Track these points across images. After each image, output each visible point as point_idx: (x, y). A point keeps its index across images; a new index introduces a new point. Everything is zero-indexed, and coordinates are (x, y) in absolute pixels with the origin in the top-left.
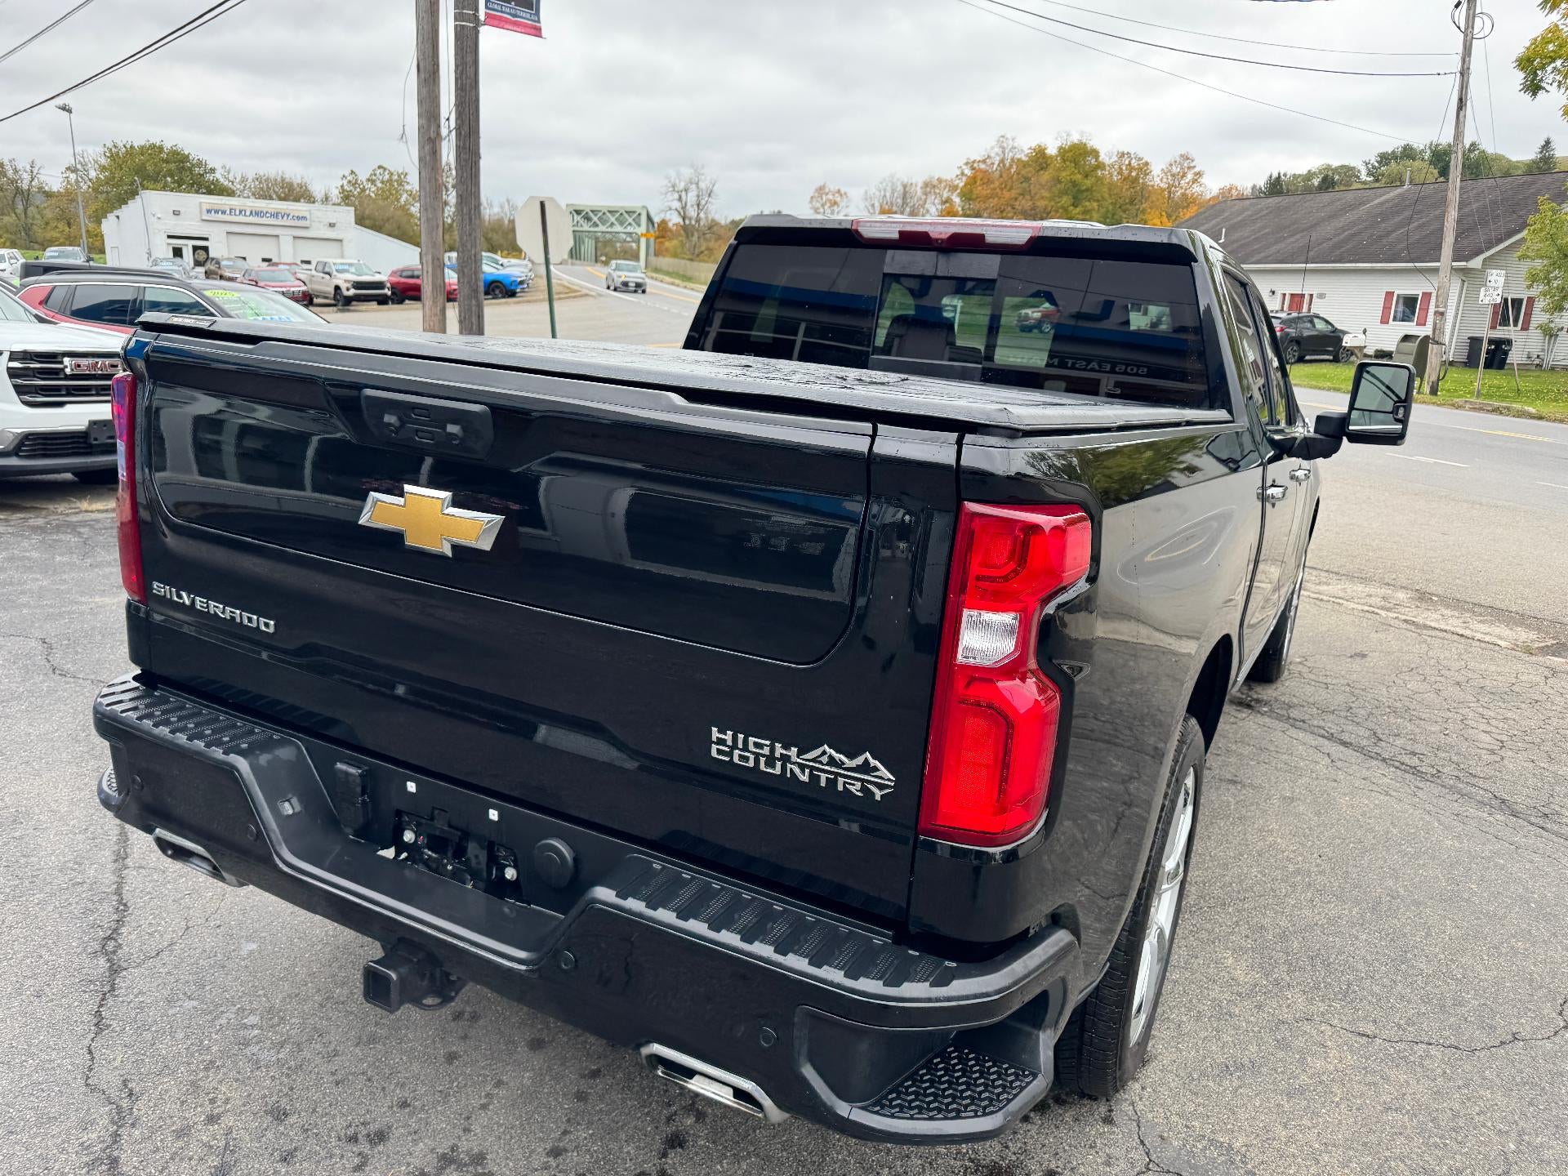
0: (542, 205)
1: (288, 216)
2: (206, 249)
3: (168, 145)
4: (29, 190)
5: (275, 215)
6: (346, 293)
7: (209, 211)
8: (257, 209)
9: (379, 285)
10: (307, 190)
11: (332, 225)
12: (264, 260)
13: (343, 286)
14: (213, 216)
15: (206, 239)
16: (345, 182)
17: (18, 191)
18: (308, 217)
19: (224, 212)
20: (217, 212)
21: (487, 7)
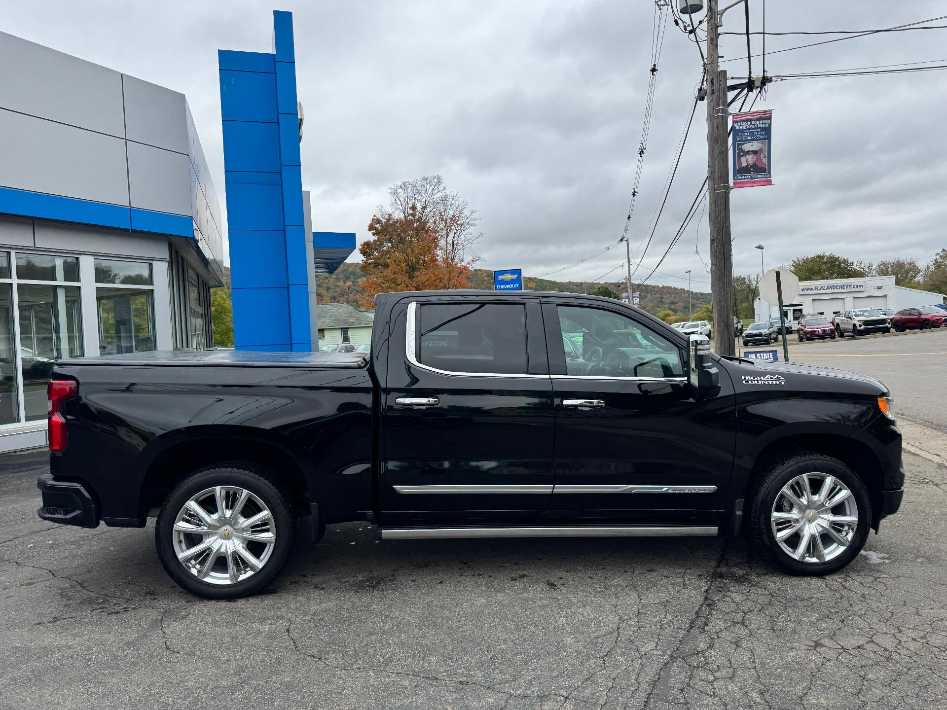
0: (778, 274)
1: (850, 286)
2: (801, 310)
3: (827, 254)
4: (755, 289)
5: (842, 287)
6: (859, 328)
7: (803, 290)
8: (831, 285)
9: (883, 321)
10: (914, 266)
11: (879, 288)
12: (834, 313)
13: (858, 324)
14: (806, 292)
15: (801, 305)
16: (938, 257)
17: (751, 290)
18: (864, 285)
19: (811, 289)
20: (807, 290)
21: (734, 179)
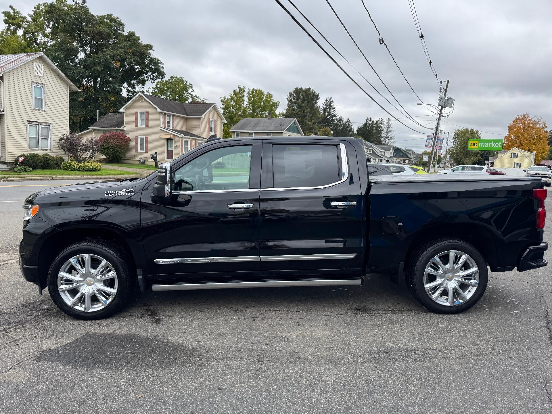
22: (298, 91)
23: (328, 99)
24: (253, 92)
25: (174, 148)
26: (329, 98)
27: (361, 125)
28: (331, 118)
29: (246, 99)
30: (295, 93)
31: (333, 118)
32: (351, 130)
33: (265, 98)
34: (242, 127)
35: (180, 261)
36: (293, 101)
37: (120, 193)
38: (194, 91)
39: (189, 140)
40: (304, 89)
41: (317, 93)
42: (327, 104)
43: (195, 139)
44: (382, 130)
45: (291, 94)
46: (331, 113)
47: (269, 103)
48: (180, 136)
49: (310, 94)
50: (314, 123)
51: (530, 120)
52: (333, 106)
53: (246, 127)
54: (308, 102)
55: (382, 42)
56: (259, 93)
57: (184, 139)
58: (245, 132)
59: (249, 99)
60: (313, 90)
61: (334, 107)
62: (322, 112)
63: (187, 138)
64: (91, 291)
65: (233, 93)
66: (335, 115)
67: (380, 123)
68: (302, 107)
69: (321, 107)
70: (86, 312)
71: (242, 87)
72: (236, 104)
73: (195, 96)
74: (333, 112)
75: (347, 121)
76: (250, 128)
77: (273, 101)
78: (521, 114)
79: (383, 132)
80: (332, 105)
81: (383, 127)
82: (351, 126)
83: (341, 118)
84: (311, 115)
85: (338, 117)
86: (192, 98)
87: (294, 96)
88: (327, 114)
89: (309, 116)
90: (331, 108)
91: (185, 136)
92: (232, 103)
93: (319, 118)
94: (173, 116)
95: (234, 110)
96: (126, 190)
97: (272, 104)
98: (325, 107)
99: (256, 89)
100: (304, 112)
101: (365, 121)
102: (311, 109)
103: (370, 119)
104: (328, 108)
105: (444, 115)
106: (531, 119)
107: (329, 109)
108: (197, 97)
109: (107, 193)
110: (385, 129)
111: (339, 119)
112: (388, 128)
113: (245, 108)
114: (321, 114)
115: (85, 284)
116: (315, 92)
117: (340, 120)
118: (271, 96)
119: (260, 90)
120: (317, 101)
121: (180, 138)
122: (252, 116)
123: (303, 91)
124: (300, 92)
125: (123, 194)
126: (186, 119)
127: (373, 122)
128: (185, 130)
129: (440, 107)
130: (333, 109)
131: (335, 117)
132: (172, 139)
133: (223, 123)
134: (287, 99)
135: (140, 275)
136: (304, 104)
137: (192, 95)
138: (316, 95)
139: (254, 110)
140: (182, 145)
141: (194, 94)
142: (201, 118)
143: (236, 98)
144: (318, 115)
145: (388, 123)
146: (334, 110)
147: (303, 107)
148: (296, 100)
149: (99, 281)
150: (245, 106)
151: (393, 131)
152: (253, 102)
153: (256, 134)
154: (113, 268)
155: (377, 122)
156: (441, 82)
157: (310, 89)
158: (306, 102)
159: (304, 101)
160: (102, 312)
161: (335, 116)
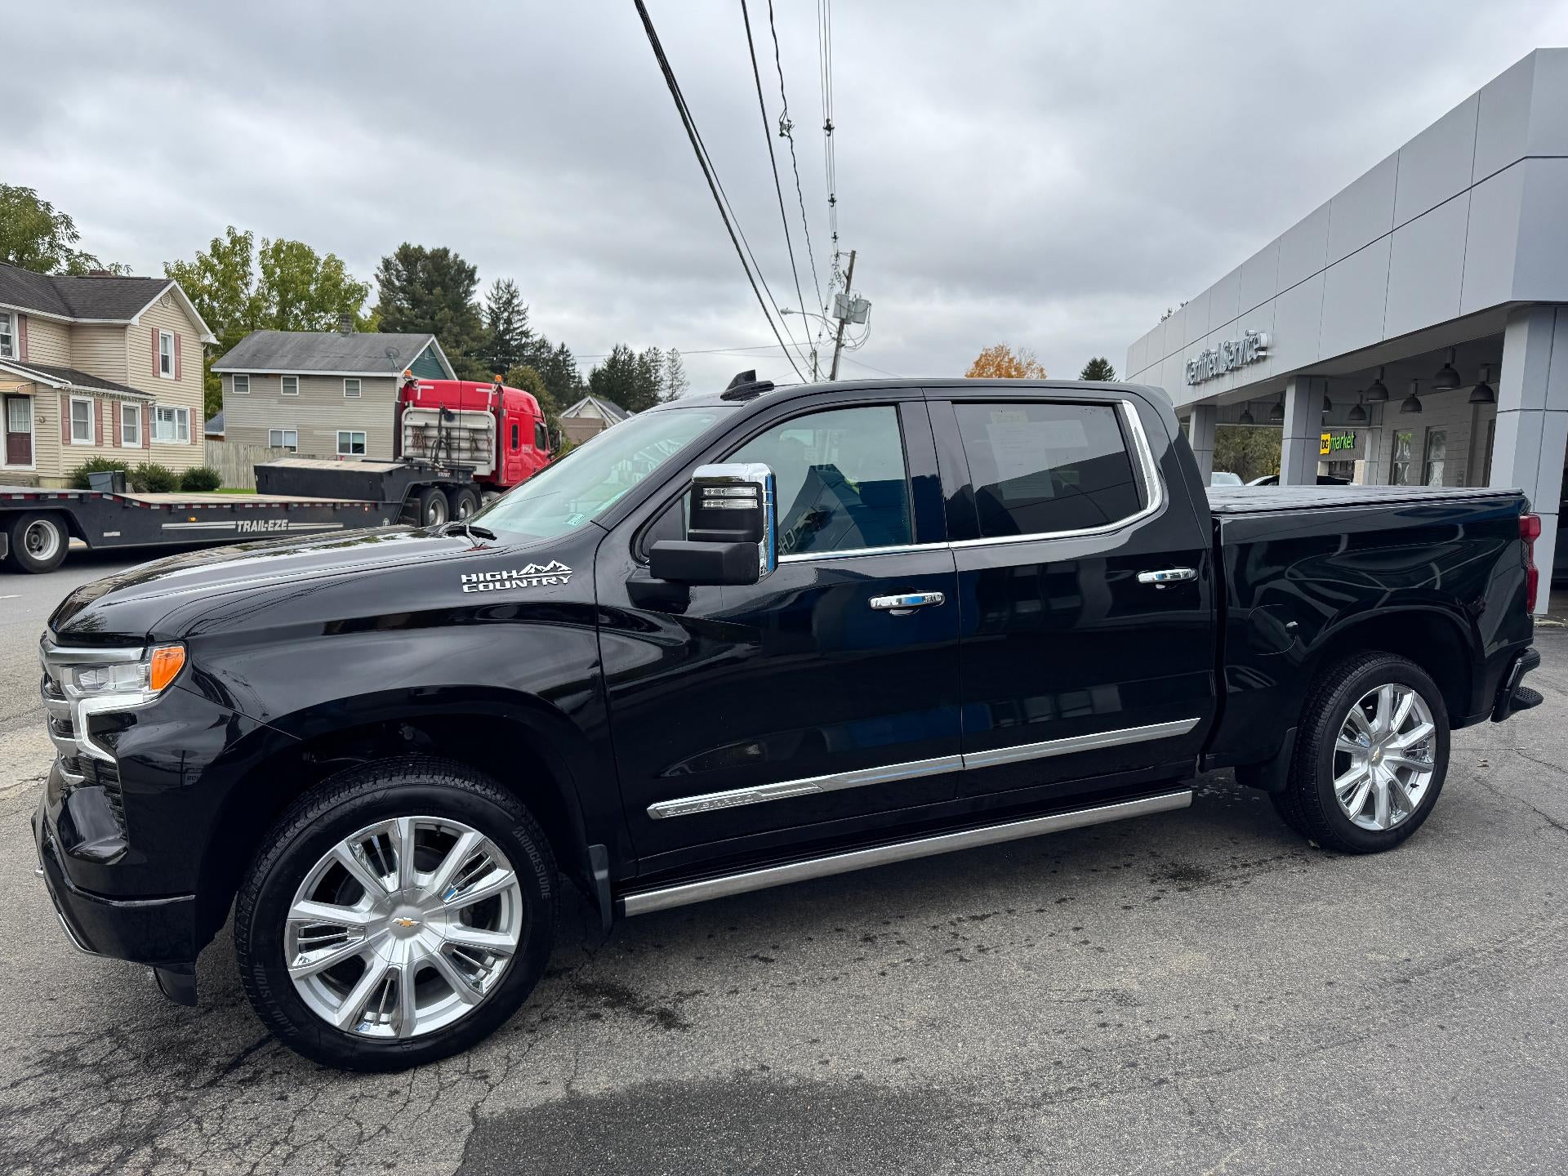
22: (409, 256)
23: (502, 285)
24: (277, 250)
25: (33, 427)
26: (506, 281)
27: (601, 365)
28: (516, 340)
29: (256, 271)
30: (400, 261)
31: (521, 339)
32: (574, 377)
33: (320, 269)
34: (255, 358)
35: (731, 800)
36: (397, 283)
37: (521, 579)
38: (77, 237)
39: (92, 399)
40: (428, 250)
41: (470, 263)
42: (500, 298)
43: (113, 396)
44: (658, 379)
45: (387, 264)
46: (515, 326)
47: (336, 285)
48: (56, 385)
49: (449, 266)
50: (467, 354)
51: (1011, 360)
52: (518, 305)
53: (269, 357)
54: (445, 288)
55: (784, 132)
56: (301, 254)
57: (72, 397)
58: (266, 375)
59: (268, 272)
60: (456, 256)
61: (522, 308)
62: (488, 321)
63: (85, 393)
64: (419, 956)
65: (208, 252)
66: (528, 332)
67: (652, 361)
68: (426, 303)
69: (484, 307)
70: (402, 1040)
71: (240, 233)
72: (224, 284)
73: (81, 255)
74: (519, 324)
75: (562, 352)
76: (285, 362)
77: (348, 281)
78: (992, 344)
79: (662, 386)
80: (515, 301)
81: (661, 372)
82: (572, 365)
83: (545, 342)
84: (456, 329)
85: (536, 339)
86: (68, 260)
87: (397, 270)
88: (501, 328)
89: (450, 332)
90: (512, 312)
91: (75, 387)
92: (206, 282)
93: (479, 339)
94: (23, 317)
95: (215, 304)
96: (539, 568)
97: (346, 291)
98: (494, 306)
99: (288, 239)
100: (432, 318)
101: (611, 353)
102: (456, 310)
103: (625, 349)
104: (505, 310)
105: (849, 343)
106: (1014, 358)
107: (506, 314)
108: (88, 257)
109: (469, 581)
110: (665, 378)
111: (538, 345)
112: (674, 375)
113: (252, 301)
114: (485, 326)
115: (390, 934)
116: (463, 262)
117: (543, 346)
118: (339, 266)
119: (301, 247)
120: (472, 289)
121: (59, 394)
122: (281, 323)
123: (426, 257)
124: (418, 259)
125: (530, 583)
126: (71, 329)
127: (631, 356)
128: (68, 366)
129: (837, 322)
130: (519, 312)
131: (527, 337)
132: (27, 397)
133: (204, 344)
134: (377, 276)
135: (600, 868)
136: (432, 294)
137: (69, 251)
138: (467, 272)
139: (284, 306)
140: (65, 416)
141: (76, 247)
142: (129, 328)
143: (220, 267)
144: (477, 330)
145: (673, 361)
146: (523, 319)
147: (429, 302)
148: (405, 280)
149: (448, 914)
150: (252, 291)
151: (688, 384)
152: (283, 281)
153: (306, 382)
154: (501, 857)
155: (641, 357)
156: (837, 255)
157: (446, 252)
158: (437, 290)
159: (429, 285)
160: (464, 1026)
161: (525, 334)
